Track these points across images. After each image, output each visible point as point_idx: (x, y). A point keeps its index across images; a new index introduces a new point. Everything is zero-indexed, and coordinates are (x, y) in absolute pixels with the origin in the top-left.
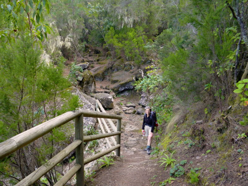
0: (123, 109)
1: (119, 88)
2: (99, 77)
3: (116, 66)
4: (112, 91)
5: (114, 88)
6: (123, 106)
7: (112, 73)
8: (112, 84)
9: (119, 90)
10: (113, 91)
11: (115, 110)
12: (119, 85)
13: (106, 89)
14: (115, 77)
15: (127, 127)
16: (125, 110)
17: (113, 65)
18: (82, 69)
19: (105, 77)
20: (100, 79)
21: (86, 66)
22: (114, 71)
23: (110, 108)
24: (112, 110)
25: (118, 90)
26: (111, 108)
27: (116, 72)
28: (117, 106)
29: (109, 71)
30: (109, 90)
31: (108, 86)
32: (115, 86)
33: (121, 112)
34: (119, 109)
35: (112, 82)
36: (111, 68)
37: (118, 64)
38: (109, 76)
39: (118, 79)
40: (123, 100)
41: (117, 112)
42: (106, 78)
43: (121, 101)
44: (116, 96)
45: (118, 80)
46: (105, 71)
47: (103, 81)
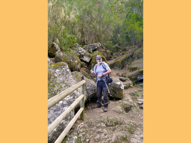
0: (138, 101)
1: (138, 76)
2: (118, 65)
3: (136, 54)
4: (128, 79)
5: (131, 75)
6: (140, 98)
7: (133, 61)
8: (130, 71)
9: (138, 78)
10: (131, 79)
11: (124, 102)
12: (138, 72)
13: (122, 76)
14: (134, 64)
15: (136, 136)
16: (140, 103)
17: (133, 53)
18: (91, 50)
19: (124, 65)
20: (119, 67)
21: (96, 46)
22: (135, 60)
23: (117, 97)
24: (120, 101)
25: (136, 79)
26: (119, 97)
27: (136, 60)
28: (129, 96)
29: (129, 60)
30: (125, 77)
31: (125, 73)
32: (132, 73)
33: (133, 105)
34: (131, 100)
35: (130, 70)
36: (132, 56)
37: (140, 52)
38: (129, 65)
39: (137, 66)
40: (141, 91)
41: (126, 104)
42: (126, 66)
43: (138, 91)
44: (134, 85)
45: (137, 68)
46: (125, 60)
47: (122, 70)
